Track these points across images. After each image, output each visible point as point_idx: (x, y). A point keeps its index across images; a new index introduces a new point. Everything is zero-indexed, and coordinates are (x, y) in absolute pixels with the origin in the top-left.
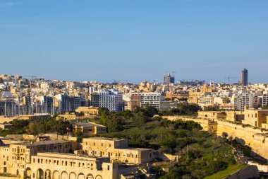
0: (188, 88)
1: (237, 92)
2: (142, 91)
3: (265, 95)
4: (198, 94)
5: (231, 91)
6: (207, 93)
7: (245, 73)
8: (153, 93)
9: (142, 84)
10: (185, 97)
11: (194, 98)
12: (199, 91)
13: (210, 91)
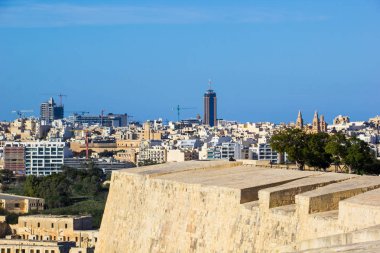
0: (113, 132)
1: (209, 139)
2: (18, 137)
3: (262, 145)
4: (135, 143)
5: (198, 137)
6: (154, 143)
7: (211, 97)
8: (43, 142)
9: (17, 124)
10: (109, 150)
11: (129, 151)
12: (135, 137)
13: (157, 137)
